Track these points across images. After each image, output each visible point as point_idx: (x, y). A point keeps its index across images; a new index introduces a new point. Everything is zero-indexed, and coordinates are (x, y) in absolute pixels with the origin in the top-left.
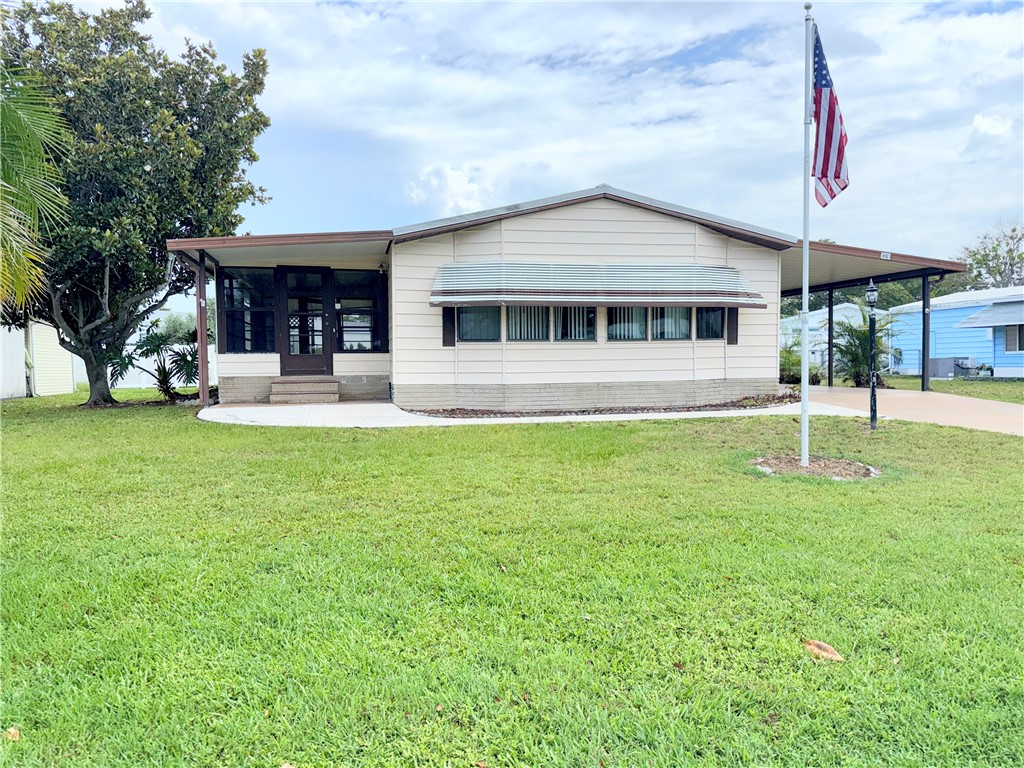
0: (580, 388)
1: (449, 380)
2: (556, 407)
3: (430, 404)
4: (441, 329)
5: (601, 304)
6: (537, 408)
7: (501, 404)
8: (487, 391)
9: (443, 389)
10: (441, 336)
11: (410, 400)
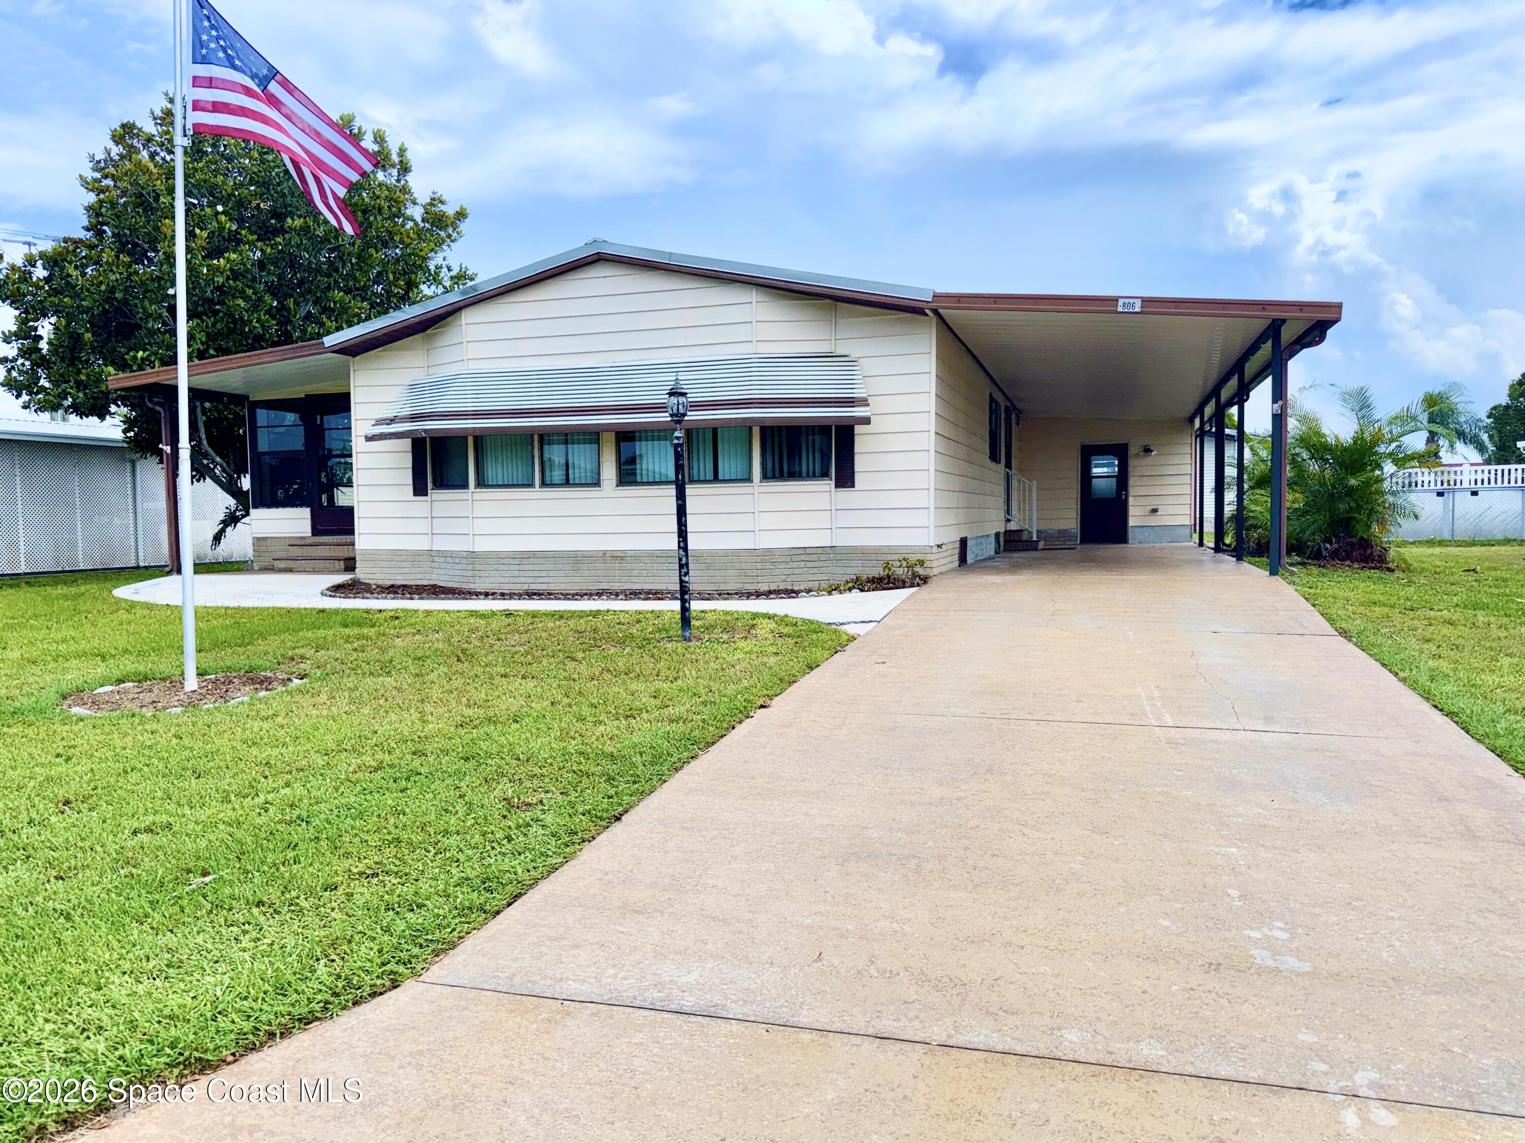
0: (577, 559)
1: (422, 544)
2: (544, 587)
3: (399, 577)
4: (410, 471)
5: (607, 428)
6: (519, 588)
7: (471, 580)
8: (457, 560)
9: (415, 556)
10: (411, 482)
11: (374, 570)
